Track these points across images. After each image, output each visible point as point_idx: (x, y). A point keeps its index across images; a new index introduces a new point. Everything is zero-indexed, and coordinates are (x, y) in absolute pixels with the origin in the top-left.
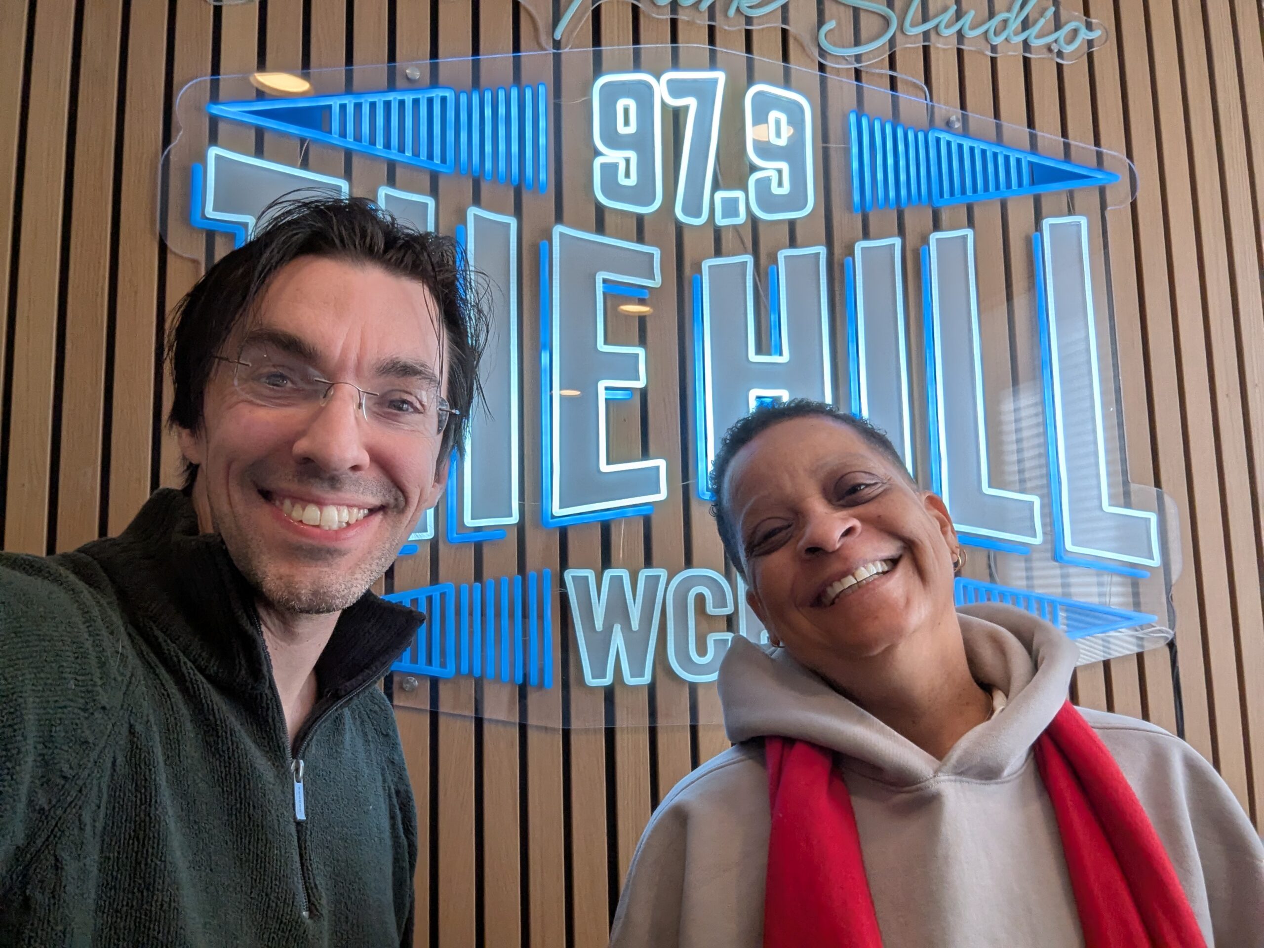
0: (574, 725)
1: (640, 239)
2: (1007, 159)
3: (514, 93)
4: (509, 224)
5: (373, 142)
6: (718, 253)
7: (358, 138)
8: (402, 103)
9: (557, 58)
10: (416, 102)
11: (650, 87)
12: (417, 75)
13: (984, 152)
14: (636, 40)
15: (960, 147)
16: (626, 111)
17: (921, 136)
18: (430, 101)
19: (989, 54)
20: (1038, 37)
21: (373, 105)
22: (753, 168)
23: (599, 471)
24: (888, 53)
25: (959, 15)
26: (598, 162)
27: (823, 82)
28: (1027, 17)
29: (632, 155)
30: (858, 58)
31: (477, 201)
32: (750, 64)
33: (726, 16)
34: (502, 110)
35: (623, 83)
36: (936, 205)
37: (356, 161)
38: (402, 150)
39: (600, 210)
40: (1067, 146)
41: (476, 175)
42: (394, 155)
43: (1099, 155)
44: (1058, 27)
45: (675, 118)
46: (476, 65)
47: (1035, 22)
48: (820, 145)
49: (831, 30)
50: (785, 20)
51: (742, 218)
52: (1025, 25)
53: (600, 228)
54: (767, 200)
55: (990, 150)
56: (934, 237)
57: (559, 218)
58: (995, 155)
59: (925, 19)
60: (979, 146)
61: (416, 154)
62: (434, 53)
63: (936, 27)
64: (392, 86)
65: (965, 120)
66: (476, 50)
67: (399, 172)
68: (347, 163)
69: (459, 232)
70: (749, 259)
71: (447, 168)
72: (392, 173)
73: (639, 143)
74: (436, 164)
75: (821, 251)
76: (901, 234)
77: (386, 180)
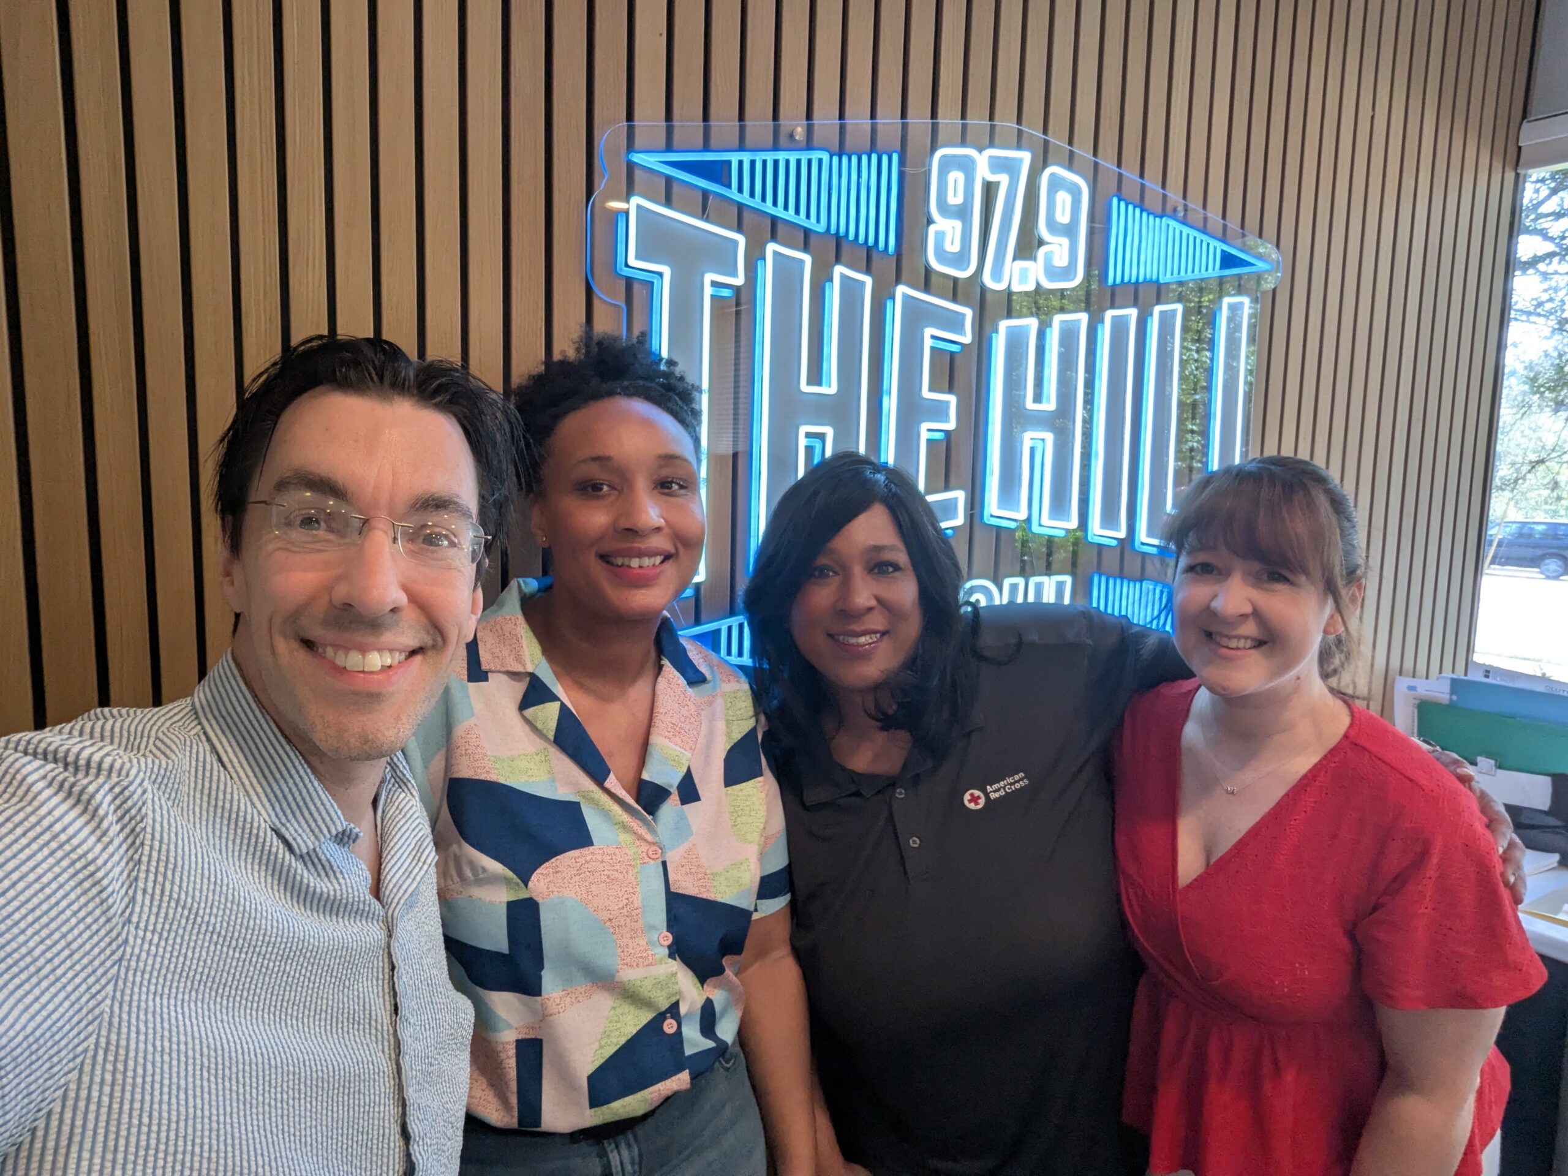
1: (954, 299)
2: (1208, 244)
3: (874, 157)
4: (863, 283)
5: (764, 199)
6: (1009, 315)
7: (752, 194)
8: (787, 162)
9: (904, 128)
10: (799, 162)
11: (974, 162)
12: (797, 135)
13: (1195, 238)
14: (964, 116)
15: (1181, 232)
16: (956, 182)
17: (1157, 222)
18: (810, 162)
21: (764, 162)
22: (1041, 243)
26: (932, 229)
29: (958, 224)
31: (838, 260)
34: (864, 175)
35: (954, 157)
36: (1161, 281)
37: (746, 215)
38: (786, 208)
39: (928, 271)
40: (1243, 237)
41: (841, 234)
42: (779, 212)
45: (990, 190)
46: (842, 128)
48: (1091, 224)
51: (1031, 287)
53: (927, 288)
54: (1052, 272)
55: (1200, 236)
56: (1157, 309)
57: (898, 281)
58: (1202, 241)
60: (1193, 233)
61: (797, 212)
62: (809, 116)
65: (1185, 209)
66: (842, 116)
67: (780, 227)
68: (740, 218)
69: (827, 285)
70: (1032, 323)
71: (821, 228)
72: (775, 228)
73: (962, 213)
74: (812, 224)
75: (1083, 318)
76: (1135, 304)
77: (769, 235)
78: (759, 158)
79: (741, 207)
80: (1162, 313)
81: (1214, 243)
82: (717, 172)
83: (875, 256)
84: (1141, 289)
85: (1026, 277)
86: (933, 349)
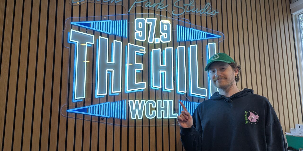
0: (130, 126)
2: (203, 33)
3: (122, 21)
4: (120, 43)
5: (98, 29)
6: (155, 48)
7: (96, 28)
8: (103, 22)
9: (129, 15)
10: (105, 22)
11: (144, 20)
12: (106, 18)
13: (199, 32)
14: (142, 13)
15: (195, 31)
16: (140, 24)
17: (189, 29)
18: (108, 22)
19: (200, 15)
20: (208, 13)
21: (98, 23)
22: (161, 34)
23: (135, 84)
24: (183, 15)
25: (195, 9)
26: (135, 33)
27: (173, 20)
28: (207, 10)
29: (141, 32)
30: (179, 16)
31: (115, 39)
32: (161, 16)
33: (157, 9)
34: (120, 24)
35: (140, 20)
36: (191, 40)
37: (95, 32)
38: (103, 30)
39: (136, 41)
40: (213, 31)
41: (115, 34)
42: (101, 31)
43: (218, 33)
44: (212, 11)
45: (148, 26)
46: (115, 17)
47: (208, 10)
48: (172, 30)
49: (174, 11)
50: (167, 9)
51: (159, 42)
52: (206, 11)
53: (136, 44)
54: (163, 40)
55: (200, 31)
56: (190, 46)
57: (129, 42)
58: (201, 32)
59: (190, 10)
60: (198, 31)
61: (105, 31)
62: (108, 14)
63: (192, 11)
64: (101, 20)
65: (196, 26)
66: (115, 14)
67: (102, 34)
68: (94, 32)
69: (112, 44)
70: (160, 49)
71: (110, 33)
72: (101, 34)
73: (142, 29)
74: (109, 33)
75: (172, 48)
76: (185, 45)
77: (100, 35)
78: (97, 22)
79: (94, 31)
80: (191, 46)
81: (204, 33)
82: (89, 25)
83: (123, 38)
84: (186, 42)
85: (158, 41)
86: (136, 55)
